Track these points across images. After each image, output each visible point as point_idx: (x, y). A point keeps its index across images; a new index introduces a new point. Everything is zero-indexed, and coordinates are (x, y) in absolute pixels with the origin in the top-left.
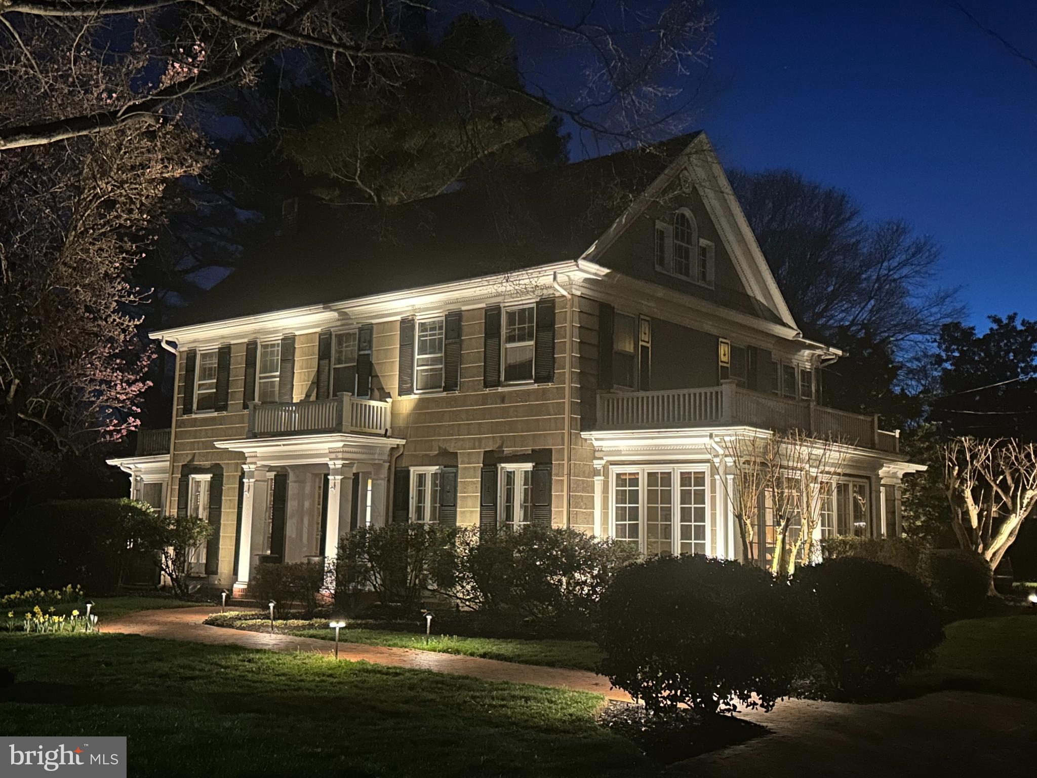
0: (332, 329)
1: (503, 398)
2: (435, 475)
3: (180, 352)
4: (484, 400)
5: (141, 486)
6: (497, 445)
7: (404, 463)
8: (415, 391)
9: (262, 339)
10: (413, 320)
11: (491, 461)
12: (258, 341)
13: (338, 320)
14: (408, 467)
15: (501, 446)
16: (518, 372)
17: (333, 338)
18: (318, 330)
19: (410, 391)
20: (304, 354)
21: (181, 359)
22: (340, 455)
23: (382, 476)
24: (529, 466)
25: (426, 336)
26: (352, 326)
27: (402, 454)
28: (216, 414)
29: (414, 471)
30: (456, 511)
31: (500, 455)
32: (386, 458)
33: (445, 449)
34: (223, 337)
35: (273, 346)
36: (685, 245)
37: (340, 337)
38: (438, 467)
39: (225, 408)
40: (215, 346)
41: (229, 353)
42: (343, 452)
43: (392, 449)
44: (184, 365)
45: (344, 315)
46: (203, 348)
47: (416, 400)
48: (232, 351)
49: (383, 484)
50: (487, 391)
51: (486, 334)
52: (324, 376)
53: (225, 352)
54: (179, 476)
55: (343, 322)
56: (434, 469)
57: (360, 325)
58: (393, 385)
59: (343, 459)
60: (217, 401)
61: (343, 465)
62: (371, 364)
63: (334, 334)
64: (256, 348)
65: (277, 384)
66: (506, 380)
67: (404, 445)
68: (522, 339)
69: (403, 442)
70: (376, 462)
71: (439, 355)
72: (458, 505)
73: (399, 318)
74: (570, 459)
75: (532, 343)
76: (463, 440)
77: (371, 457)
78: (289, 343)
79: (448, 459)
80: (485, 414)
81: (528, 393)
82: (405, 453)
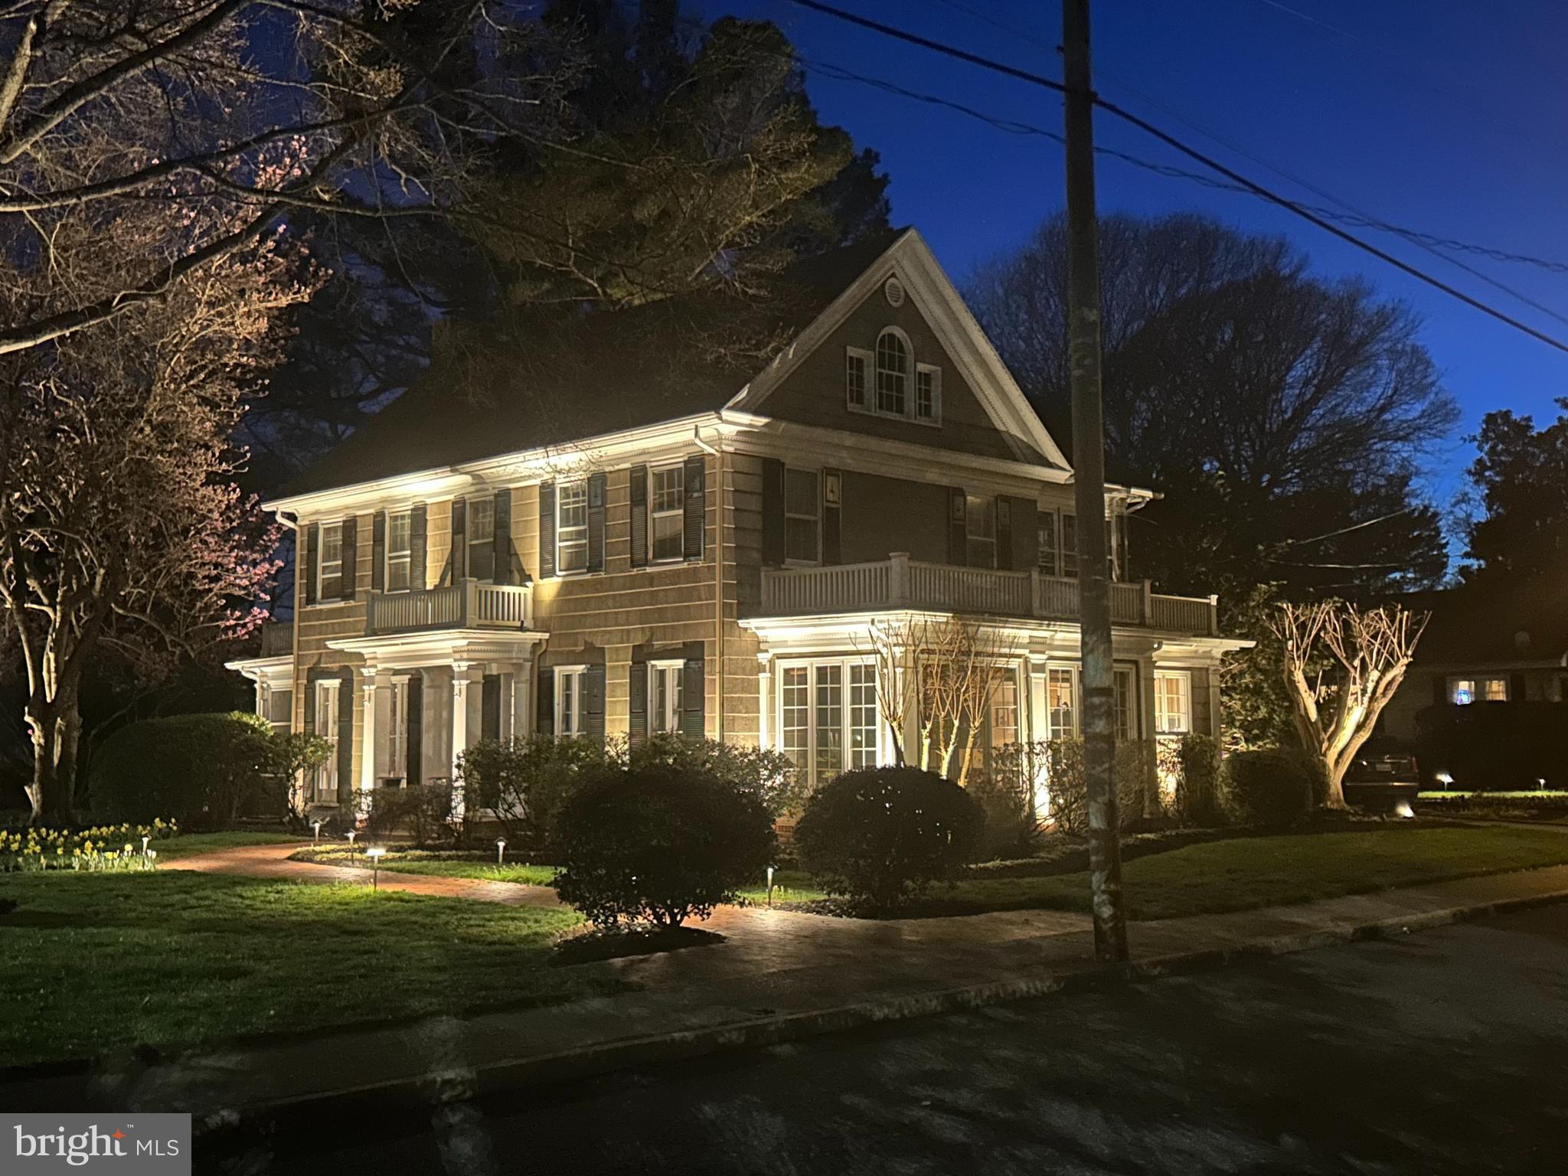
0: (466, 497)
1: (651, 579)
2: (582, 676)
3: (300, 526)
4: (633, 582)
5: (268, 695)
6: (646, 638)
7: (548, 661)
8: (558, 573)
9: (391, 510)
10: (553, 484)
11: (641, 657)
12: (386, 512)
13: (472, 484)
14: (551, 667)
15: (650, 640)
16: (666, 548)
17: (468, 507)
18: (451, 497)
19: (551, 573)
20: (437, 528)
21: (302, 535)
22: (465, 655)
23: (524, 679)
24: (680, 663)
25: (568, 504)
26: (487, 493)
27: (545, 651)
28: (342, 604)
29: (559, 671)
30: (604, 719)
31: (650, 650)
32: (528, 656)
33: (592, 644)
34: (347, 508)
35: (403, 517)
36: (895, 373)
37: (476, 506)
38: (583, 666)
39: (351, 596)
40: (338, 519)
41: (355, 526)
42: (468, 651)
43: (534, 644)
44: (306, 543)
45: (478, 479)
46: (326, 522)
47: (559, 585)
48: (359, 524)
49: (524, 688)
50: (635, 571)
51: (632, 501)
52: (459, 555)
53: (350, 526)
54: (305, 682)
55: (478, 487)
56: (580, 668)
57: (496, 491)
58: (534, 566)
59: (468, 660)
60: (342, 589)
61: (469, 667)
62: (509, 540)
63: (468, 502)
64: (384, 520)
65: (408, 565)
66: (654, 557)
67: (547, 640)
68: (671, 507)
69: (546, 636)
70: (514, 661)
71: (582, 528)
72: (607, 713)
73: (538, 482)
74: (722, 654)
75: (681, 512)
76: (610, 632)
77: (506, 655)
78: (419, 514)
79: (594, 657)
80: (634, 600)
81: (678, 572)
82: (549, 649)
